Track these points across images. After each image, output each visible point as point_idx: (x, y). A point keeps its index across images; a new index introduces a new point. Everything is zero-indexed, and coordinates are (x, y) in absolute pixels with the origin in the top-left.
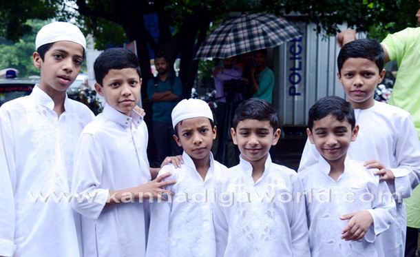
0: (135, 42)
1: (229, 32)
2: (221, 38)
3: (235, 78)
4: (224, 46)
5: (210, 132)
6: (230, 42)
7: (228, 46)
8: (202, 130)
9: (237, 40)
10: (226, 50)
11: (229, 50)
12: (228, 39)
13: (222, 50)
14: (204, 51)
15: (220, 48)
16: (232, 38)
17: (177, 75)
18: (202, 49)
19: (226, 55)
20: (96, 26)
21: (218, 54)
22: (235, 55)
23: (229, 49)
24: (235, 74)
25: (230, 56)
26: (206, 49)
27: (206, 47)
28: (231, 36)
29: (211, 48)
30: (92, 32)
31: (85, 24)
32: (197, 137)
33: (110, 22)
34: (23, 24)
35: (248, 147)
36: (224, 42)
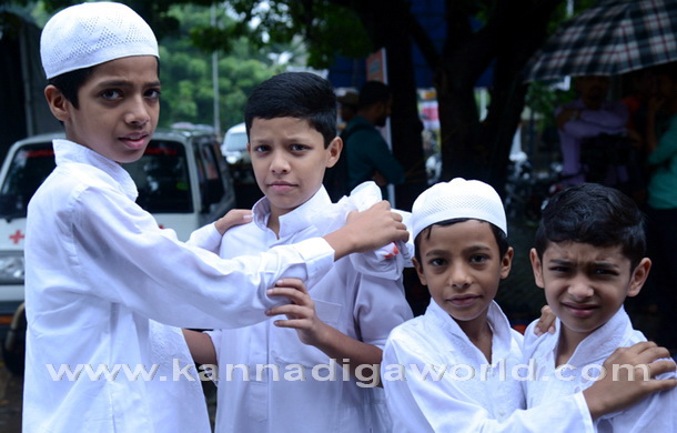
0: (383, 52)
1: (621, 17)
2: (599, 31)
3: (610, 132)
4: (610, 48)
5: (492, 264)
6: (626, 40)
7: (620, 47)
8: (474, 257)
9: (642, 36)
10: (614, 58)
11: (623, 57)
12: (620, 32)
13: (605, 58)
14: (553, 63)
15: (598, 54)
16: (630, 30)
17: (483, 115)
18: (548, 60)
19: (616, 66)
20: (312, 18)
21: (594, 65)
22: (638, 67)
23: (623, 54)
24: (608, 123)
25: (627, 70)
26: (559, 58)
27: (558, 54)
28: (626, 26)
29: (573, 56)
30: (304, 31)
31: (288, 13)
32: (460, 272)
33: (342, 10)
34: (162, 15)
35: (566, 300)
36: (607, 40)
